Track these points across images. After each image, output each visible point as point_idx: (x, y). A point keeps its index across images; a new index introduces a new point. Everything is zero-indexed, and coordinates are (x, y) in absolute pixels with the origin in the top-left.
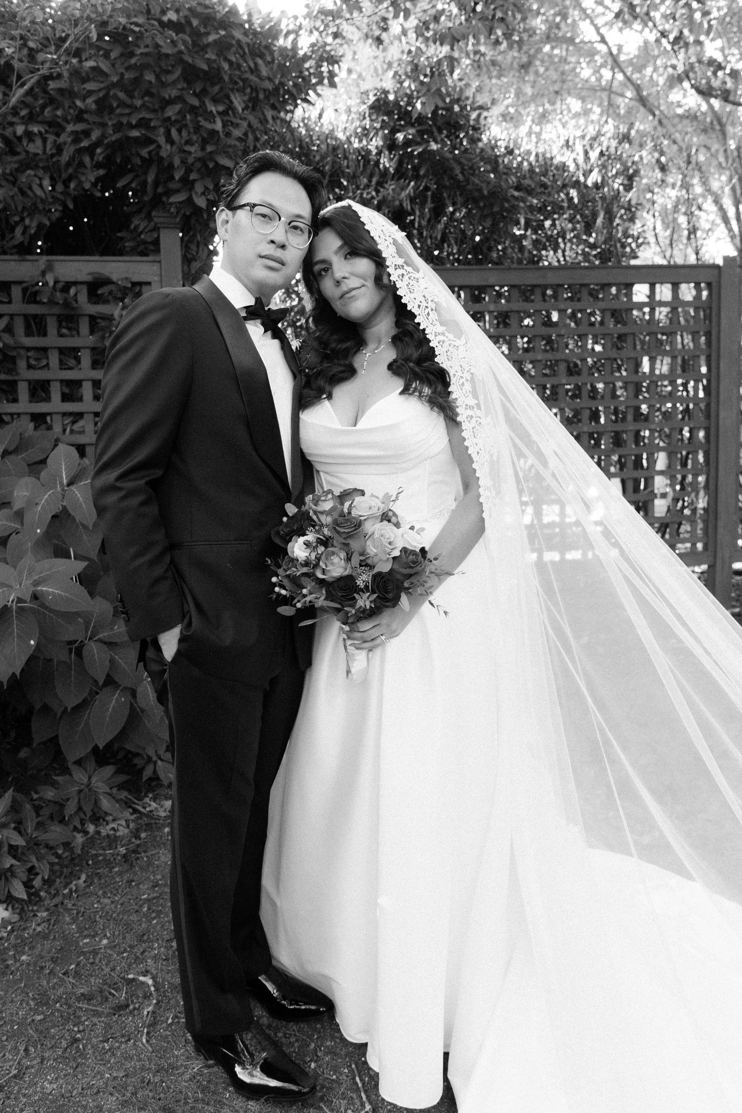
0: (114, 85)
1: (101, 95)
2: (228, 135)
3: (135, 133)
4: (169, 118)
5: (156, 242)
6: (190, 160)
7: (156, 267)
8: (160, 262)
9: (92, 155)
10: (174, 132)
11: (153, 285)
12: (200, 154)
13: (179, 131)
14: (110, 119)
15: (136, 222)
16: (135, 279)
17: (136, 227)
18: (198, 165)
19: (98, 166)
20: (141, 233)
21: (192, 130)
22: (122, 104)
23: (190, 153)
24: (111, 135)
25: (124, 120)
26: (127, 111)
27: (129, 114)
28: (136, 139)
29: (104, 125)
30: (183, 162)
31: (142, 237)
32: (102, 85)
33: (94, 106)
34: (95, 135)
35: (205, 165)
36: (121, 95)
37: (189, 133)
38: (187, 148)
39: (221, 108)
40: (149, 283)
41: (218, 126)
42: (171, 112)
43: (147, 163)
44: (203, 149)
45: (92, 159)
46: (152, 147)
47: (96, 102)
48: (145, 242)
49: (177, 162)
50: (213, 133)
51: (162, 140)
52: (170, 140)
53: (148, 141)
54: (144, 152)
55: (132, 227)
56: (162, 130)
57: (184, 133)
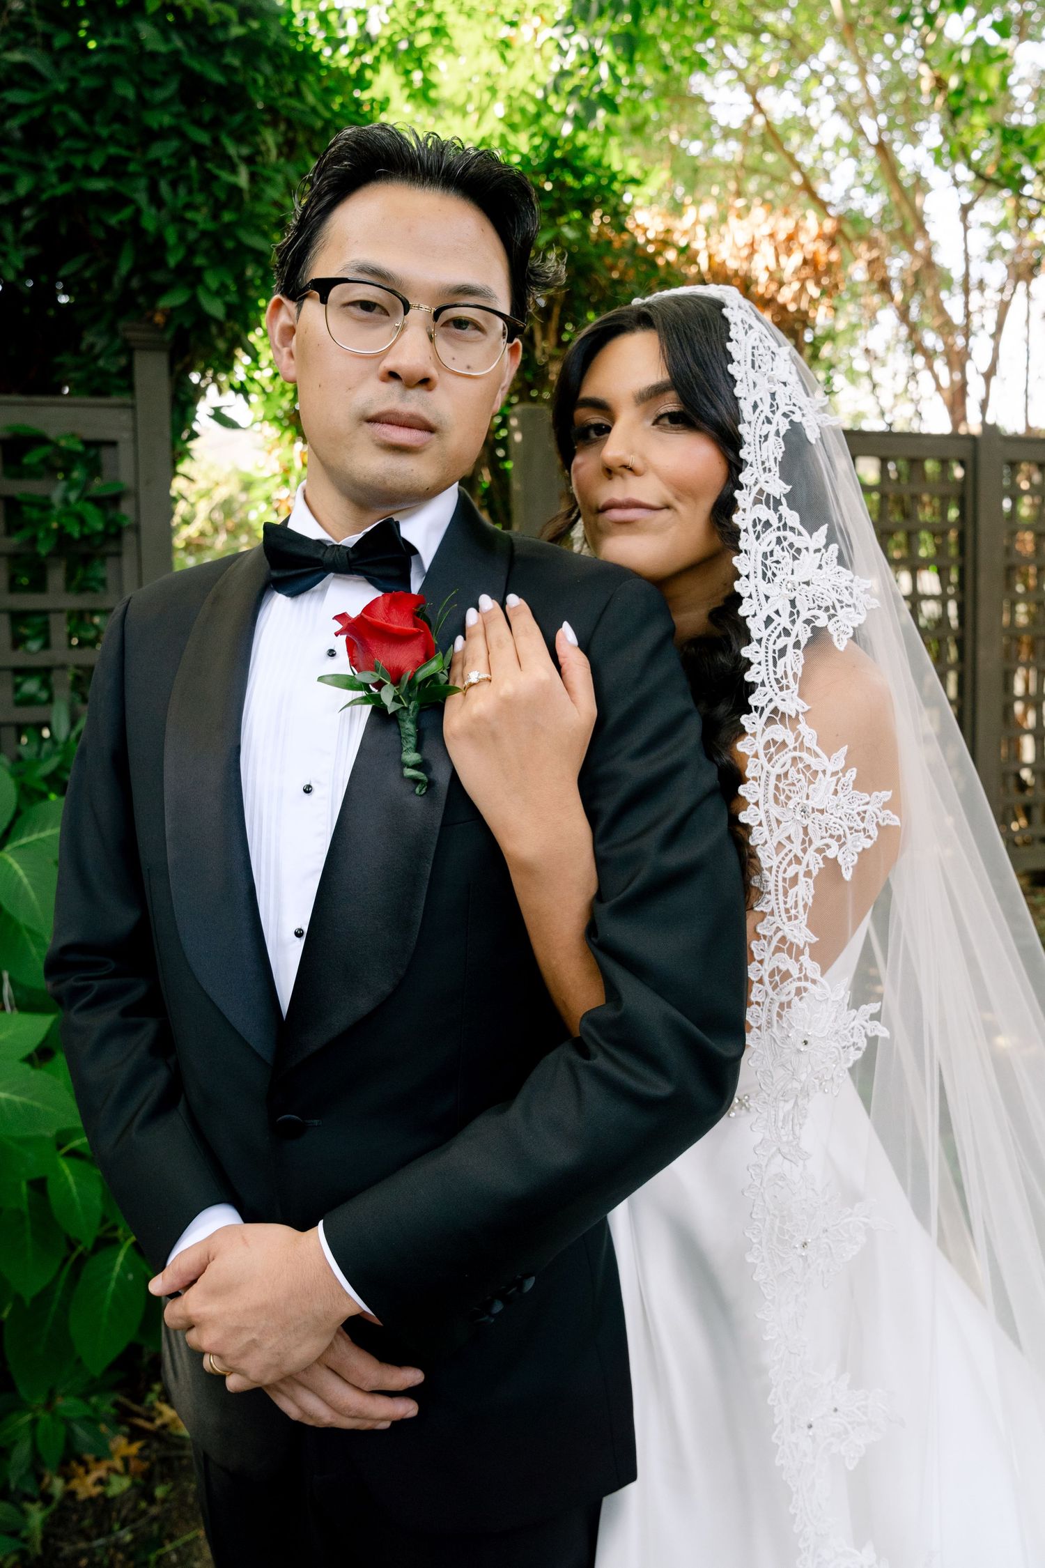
0: (58, 97)
1: (37, 112)
2: (257, 197)
3: (98, 185)
4: (156, 162)
5: (127, 373)
6: (192, 235)
7: (125, 417)
8: (133, 407)
9: (18, 221)
10: (164, 188)
11: (121, 446)
12: (210, 226)
13: (174, 185)
14: (53, 158)
15: (89, 338)
16: (91, 435)
17: (92, 346)
18: (205, 244)
19: (28, 240)
20: (96, 358)
21: (196, 186)
22: (74, 133)
23: (193, 224)
24: (53, 186)
25: (78, 162)
26: (81, 145)
27: (86, 152)
28: (96, 195)
29: (36, 169)
30: (182, 237)
31: (101, 363)
32: (38, 96)
33: (18, 135)
34: (23, 186)
35: (218, 245)
36: (74, 116)
37: (190, 192)
38: (190, 215)
39: (245, 151)
40: (113, 444)
41: (242, 179)
42: (162, 151)
43: (115, 239)
44: (215, 216)
45: (17, 228)
46: (126, 213)
47: (23, 128)
48: (103, 373)
49: (171, 236)
50: (234, 190)
51: (142, 198)
52: (156, 200)
53: (117, 200)
54: (113, 220)
55: (84, 346)
56: (142, 183)
57: (182, 191)
